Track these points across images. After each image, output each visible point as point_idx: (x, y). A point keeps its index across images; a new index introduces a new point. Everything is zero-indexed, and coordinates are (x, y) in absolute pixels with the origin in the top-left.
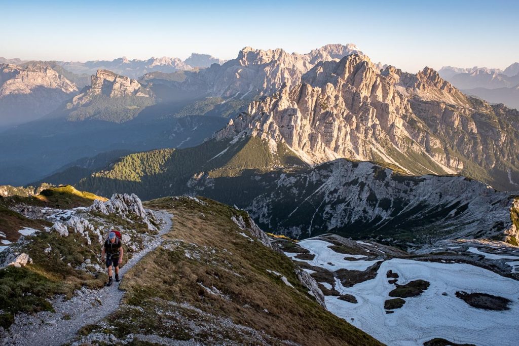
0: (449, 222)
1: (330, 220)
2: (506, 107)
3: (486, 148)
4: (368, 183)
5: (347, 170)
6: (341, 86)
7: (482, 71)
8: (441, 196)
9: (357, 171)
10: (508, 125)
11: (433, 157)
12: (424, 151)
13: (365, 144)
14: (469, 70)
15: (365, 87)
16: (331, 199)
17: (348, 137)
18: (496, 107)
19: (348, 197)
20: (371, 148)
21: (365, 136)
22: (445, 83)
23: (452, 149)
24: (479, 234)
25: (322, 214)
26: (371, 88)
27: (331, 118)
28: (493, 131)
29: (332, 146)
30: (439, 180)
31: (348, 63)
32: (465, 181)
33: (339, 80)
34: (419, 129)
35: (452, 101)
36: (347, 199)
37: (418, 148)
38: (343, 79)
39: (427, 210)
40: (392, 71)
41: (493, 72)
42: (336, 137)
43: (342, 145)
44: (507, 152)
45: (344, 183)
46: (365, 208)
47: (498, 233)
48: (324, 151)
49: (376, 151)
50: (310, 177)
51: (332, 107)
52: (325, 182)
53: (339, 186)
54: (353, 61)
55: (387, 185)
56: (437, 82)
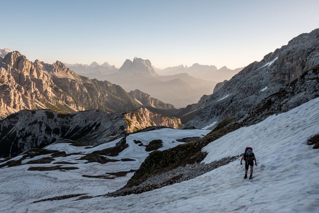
0: (93, 133)
1: (24, 147)
2: (98, 80)
3: (93, 99)
4: (44, 121)
5: (29, 116)
6: (10, 70)
7: (80, 65)
8: (86, 121)
9: (36, 116)
10: (100, 88)
11: (70, 106)
12: (65, 103)
13: (32, 103)
14: (75, 65)
15: (25, 70)
16: (21, 135)
17: (21, 99)
18: (94, 80)
19: (33, 131)
20: (36, 105)
21: (31, 98)
22: (68, 69)
23: (78, 101)
24: (114, 134)
25: (17, 145)
26: (29, 71)
27: (8, 89)
28: (94, 91)
29: (11, 105)
30: (83, 114)
31: (12, 56)
32: (97, 112)
33: (9, 66)
34: (60, 92)
35: (73, 78)
36: (32, 133)
37: (62, 102)
38: (11, 65)
39: (80, 130)
40: (39, 63)
41: (85, 66)
42: (13, 99)
43: (18, 104)
44: (102, 101)
45: (28, 124)
46: (45, 136)
47: (122, 131)
48: (7, 108)
49: (39, 106)
50: (3, 124)
51: (7, 82)
52: (14, 126)
53: (25, 126)
54: (16, 55)
55: (55, 121)
56: (64, 69)
